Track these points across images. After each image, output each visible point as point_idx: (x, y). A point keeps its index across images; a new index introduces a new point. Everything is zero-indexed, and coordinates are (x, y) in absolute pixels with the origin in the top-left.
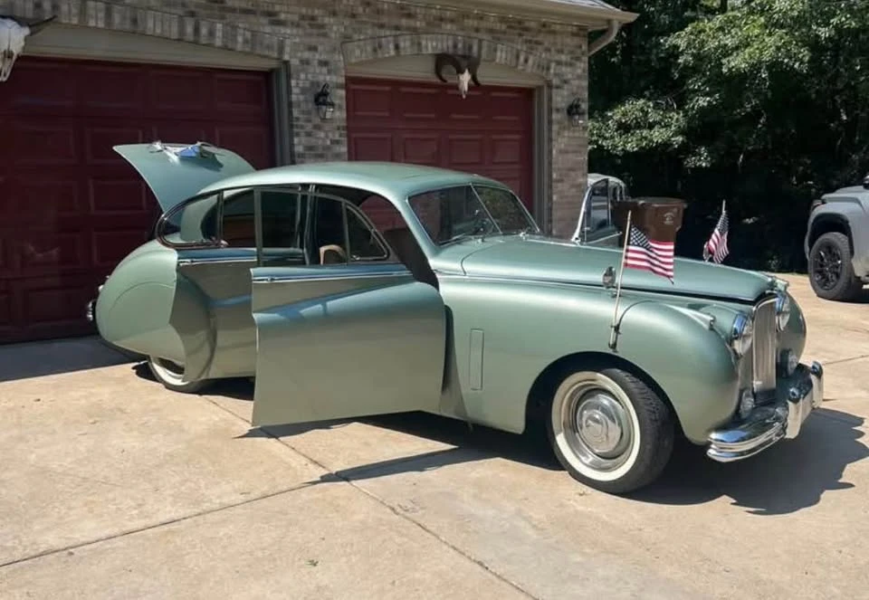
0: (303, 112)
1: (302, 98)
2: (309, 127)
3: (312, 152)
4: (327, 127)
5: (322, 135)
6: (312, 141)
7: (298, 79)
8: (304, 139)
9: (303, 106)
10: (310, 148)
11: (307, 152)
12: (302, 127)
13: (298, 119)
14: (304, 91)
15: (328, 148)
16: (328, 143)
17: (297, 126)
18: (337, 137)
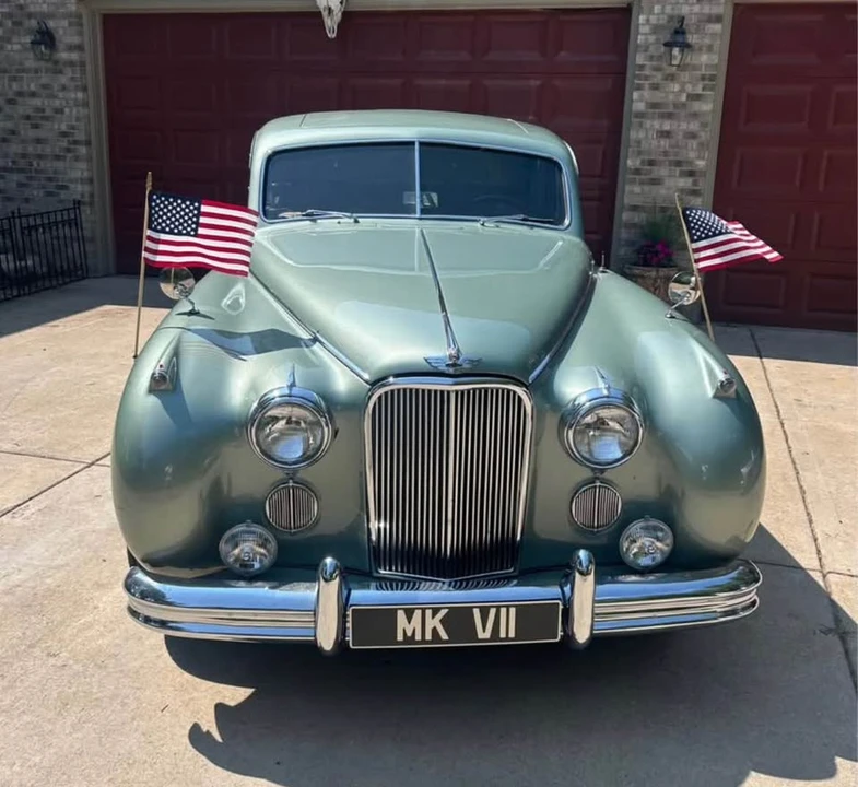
0: (651, 58)
1: (652, 38)
2: (658, 77)
3: (657, 111)
4: (685, 76)
5: (677, 88)
6: (658, 96)
7: (651, 12)
8: (647, 94)
9: (652, 50)
10: (654, 105)
11: (651, 111)
12: (646, 78)
13: (642, 67)
14: (656, 29)
15: (684, 105)
16: (684, 98)
17: (639, 77)
18: (699, 90)
